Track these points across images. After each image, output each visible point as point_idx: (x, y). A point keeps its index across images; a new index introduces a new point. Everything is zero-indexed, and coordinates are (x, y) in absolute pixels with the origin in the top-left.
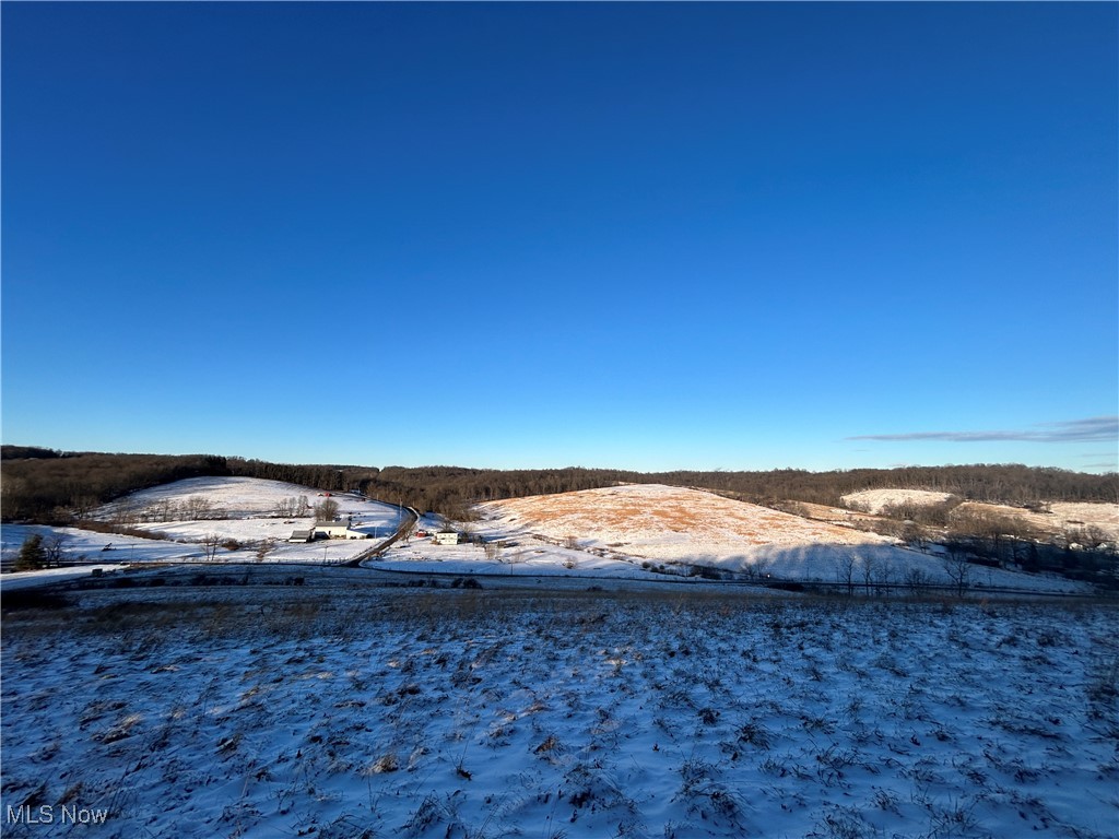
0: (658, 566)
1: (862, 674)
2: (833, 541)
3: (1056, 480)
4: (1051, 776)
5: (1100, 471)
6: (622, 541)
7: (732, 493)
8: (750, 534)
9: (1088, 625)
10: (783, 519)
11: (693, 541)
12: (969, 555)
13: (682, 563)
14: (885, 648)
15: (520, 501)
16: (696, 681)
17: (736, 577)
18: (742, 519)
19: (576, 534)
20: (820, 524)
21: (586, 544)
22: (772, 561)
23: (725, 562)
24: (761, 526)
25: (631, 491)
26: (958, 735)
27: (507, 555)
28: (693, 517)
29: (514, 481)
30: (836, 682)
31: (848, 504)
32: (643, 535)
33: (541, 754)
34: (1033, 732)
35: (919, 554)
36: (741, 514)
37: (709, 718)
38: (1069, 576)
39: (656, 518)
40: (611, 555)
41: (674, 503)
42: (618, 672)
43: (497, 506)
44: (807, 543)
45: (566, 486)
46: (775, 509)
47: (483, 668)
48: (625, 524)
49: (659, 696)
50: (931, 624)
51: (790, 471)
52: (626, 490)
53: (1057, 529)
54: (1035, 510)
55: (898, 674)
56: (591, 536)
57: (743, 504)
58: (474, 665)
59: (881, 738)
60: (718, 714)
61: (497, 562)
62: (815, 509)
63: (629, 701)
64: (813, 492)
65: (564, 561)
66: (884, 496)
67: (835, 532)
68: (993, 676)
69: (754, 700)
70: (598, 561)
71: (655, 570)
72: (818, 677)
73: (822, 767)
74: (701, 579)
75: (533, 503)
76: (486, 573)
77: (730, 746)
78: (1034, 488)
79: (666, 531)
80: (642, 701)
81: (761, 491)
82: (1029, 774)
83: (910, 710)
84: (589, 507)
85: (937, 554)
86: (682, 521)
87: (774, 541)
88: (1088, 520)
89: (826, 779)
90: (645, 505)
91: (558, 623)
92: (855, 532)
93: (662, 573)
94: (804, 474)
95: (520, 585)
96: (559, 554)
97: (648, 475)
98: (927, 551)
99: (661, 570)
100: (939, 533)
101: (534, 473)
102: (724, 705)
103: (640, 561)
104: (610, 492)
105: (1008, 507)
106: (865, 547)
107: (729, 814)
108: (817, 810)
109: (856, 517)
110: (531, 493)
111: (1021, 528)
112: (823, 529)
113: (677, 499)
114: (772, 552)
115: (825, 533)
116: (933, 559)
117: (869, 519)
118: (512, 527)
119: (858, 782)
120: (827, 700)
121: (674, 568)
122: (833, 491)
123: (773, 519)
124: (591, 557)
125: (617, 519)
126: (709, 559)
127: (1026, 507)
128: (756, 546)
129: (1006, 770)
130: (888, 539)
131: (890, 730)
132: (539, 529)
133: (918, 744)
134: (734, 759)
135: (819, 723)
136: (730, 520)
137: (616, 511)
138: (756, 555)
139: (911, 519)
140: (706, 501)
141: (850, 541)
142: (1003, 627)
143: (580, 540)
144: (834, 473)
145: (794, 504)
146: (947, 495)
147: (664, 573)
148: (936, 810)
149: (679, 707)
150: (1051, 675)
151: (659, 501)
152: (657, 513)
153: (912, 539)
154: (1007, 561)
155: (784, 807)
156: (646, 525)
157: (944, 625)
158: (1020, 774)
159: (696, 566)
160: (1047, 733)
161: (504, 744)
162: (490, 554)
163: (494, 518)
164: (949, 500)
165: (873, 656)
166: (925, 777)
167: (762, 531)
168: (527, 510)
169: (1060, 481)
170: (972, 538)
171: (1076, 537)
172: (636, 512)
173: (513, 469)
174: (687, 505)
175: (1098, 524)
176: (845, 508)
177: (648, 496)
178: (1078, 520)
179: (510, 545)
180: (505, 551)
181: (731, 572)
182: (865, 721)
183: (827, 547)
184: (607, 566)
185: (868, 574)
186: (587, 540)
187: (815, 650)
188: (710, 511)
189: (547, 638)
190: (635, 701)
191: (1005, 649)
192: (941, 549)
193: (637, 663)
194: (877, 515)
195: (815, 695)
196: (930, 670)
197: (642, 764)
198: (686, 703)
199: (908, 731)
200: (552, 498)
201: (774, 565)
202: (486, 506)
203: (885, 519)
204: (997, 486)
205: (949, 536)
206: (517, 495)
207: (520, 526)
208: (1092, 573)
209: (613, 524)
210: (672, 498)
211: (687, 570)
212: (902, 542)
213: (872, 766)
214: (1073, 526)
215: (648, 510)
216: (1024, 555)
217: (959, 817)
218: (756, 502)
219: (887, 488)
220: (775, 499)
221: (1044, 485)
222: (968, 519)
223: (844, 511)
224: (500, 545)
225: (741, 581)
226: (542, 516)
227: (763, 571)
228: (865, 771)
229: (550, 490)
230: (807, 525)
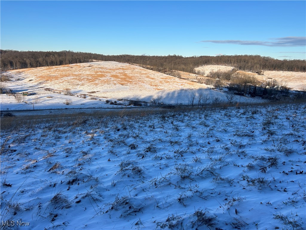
0: (113, 102)
1: (193, 127)
2: (189, 88)
3: (268, 62)
4: (249, 146)
5: (281, 59)
6: (95, 90)
7: (149, 66)
8: (156, 86)
9: (267, 108)
10: (170, 79)
11: (130, 89)
12: (235, 92)
13: (125, 100)
14: (203, 119)
15: (34, 70)
16: (128, 137)
17: (149, 105)
18: (153, 79)
19: (70, 87)
20: (185, 81)
21: (76, 93)
22: (164, 97)
23: (144, 99)
24: (161, 82)
25: (99, 65)
26: (223, 140)
27: (29, 100)
28: (130, 78)
29: (29, 58)
30: (184, 131)
31: (196, 72)
32: (106, 87)
33: (51, 171)
34: (246, 135)
35: (219, 92)
36: (152, 76)
37: (133, 147)
38: (263, 98)
39: (113, 79)
40: (90, 97)
41: (121, 71)
42: (92, 138)
43: (20, 73)
44: (179, 89)
45: (62, 61)
46: (167, 74)
47: (17, 146)
48: (97, 82)
49: (111, 144)
50: (219, 112)
51: (175, 56)
52: (96, 64)
53: (264, 81)
54: (259, 73)
55: (206, 126)
56: (78, 88)
57: (153, 72)
58: (11, 145)
59: (197, 144)
60: (137, 146)
61: (24, 103)
62: (183, 74)
63: (97, 147)
64: (183, 66)
65: (64, 101)
66: (211, 68)
67: (190, 84)
68: (237, 123)
69: (152, 140)
70: (83, 100)
71: (112, 103)
72: (177, 130)
73: (176, 154)
74: (134, 106)
75: (43, 71)
76: (18, 109)
77: (141, 154)
78: (261, 65)
79: (117, 85)
80: (104, 146)
81: (162, 65)
82: (242, 146)
83: (209, 135)
84: (77, 73)
85: (225, 92)
86: (125, 80)
87: (165, 88)
88: (273, 78)
89: (177, 158)
90: (107, 72)
91: (61, 126)
92: (197, 83)
93: (115, 105)
94: (180, 58)
95: (39, 114)
96: (61, 98)
97: (108, 56)
98: (222, 91)
99: (115, 103)
100: (227, 83)
101: (41, 53)
102: (140, 143)
103: (105, 100)
104: (88, 65)
105: (251, 73)
106: (200, 90)
107: (139, 174)
108: (172, 167)
109: (199, 77)
110: (41, 65)
111: (253, 81)
112: (186, 83)
113: (123, 69)
114: (164, 94)
115: (186, 84)
116: (223, 94)
117: (204, 78)
118: (31, 84)
119: (188, 157)
120: (180, 136)
121: (121, 102)
122: (191, 66)
123: (166, 79)
124: (79, 99)
125: (93, 79)
126: (137, 97)
127: (257, 73)
128: (157, 91)
129: (236, 146)
130: (209, 86)
131: (201, 141)
132: (48, 85)
133: (210, 144)
134: (142, 158)
135: (176, 142)
136: (147, 79)
137: (92, 75)
138: (157, 95)
139: (219, 78)
140: (137, 70)
141: (195, 88)
142: (242, 111)
143: (72, 90)
144: (193, 57)
145: (175, 72)
146: (232, 68)
147: (117, 105)
148: (213, 159)
149: (121, 146)
150: (254, 121)
151: (114, 70)
152: (113, 76)
153: (218, 86)
154: (246, 93)
155: (160, 168)
156: (108, 82)
157: (223, 112)
158: (240, 146)
159: (131, 101)
160: (250, 135)
161: (30, 171)
162: (19, 99)
163: (19, 80)
164: (233, 70)
165: (198, 122)
166: (211, 152)
167: (161, 84)
168: (39, 75)
169: (270, 62)
170: (237, 85)
171: (268, 84)
172: (102, 76)
173: (27, 51)
174: (128, 72)
175: (276, 79)
176: (195, 73)
177: (109, 67)
178: (271, 77)
179: (31, 94)
180: (27, 98)
181: (147, 103)
182: (193, 140)
183: (186, 90)
184: (87, 103)
185: (200, 101)
186: (76, 90)
187: (178, 123)
188: (138, 75)
189: (54, 131)
190: (100, 147)
191: (242, 116)
192: (227, 90)
193: (102, 135)
194: (207, 76)
195: (176, 135)
196: (217, 124)
197: (102, 166)
198: (124, 144)
199: (207, 141)
200: (54, 68)
201: (165, 99)
202: (12, 72)
203: (209, 78)
204: (250, 64)
205: (230, 85)
206: (32, 66)
207: (36, 83)
208: (270, 96)
209: (90, 82)
210: (120, 69)
211: (127, 103)
212: (214, 87)
213: (193, 151)
214: (269, 79)
215: (109, 75)
216: (252, 91)
217: (220, 160)
218: (159, 71)
219: (212, 65)
220: (168, 69)
221: (264, 64)
222: (237, 77)
223: (195, 75)
224: (24, 94)
225: (150, 106)
226: (49, 78)
227: (160, 102)
228: (191, 154)
229: (52, 64)
230: (179, 81)
